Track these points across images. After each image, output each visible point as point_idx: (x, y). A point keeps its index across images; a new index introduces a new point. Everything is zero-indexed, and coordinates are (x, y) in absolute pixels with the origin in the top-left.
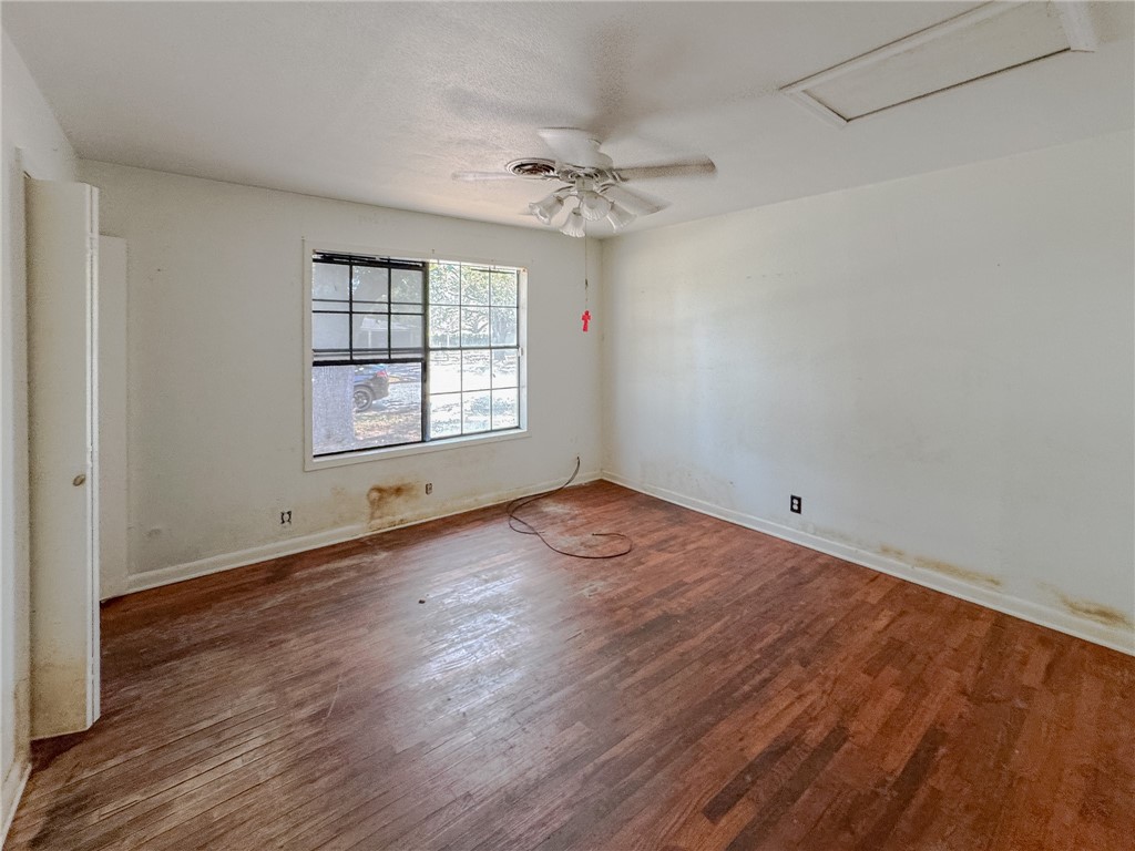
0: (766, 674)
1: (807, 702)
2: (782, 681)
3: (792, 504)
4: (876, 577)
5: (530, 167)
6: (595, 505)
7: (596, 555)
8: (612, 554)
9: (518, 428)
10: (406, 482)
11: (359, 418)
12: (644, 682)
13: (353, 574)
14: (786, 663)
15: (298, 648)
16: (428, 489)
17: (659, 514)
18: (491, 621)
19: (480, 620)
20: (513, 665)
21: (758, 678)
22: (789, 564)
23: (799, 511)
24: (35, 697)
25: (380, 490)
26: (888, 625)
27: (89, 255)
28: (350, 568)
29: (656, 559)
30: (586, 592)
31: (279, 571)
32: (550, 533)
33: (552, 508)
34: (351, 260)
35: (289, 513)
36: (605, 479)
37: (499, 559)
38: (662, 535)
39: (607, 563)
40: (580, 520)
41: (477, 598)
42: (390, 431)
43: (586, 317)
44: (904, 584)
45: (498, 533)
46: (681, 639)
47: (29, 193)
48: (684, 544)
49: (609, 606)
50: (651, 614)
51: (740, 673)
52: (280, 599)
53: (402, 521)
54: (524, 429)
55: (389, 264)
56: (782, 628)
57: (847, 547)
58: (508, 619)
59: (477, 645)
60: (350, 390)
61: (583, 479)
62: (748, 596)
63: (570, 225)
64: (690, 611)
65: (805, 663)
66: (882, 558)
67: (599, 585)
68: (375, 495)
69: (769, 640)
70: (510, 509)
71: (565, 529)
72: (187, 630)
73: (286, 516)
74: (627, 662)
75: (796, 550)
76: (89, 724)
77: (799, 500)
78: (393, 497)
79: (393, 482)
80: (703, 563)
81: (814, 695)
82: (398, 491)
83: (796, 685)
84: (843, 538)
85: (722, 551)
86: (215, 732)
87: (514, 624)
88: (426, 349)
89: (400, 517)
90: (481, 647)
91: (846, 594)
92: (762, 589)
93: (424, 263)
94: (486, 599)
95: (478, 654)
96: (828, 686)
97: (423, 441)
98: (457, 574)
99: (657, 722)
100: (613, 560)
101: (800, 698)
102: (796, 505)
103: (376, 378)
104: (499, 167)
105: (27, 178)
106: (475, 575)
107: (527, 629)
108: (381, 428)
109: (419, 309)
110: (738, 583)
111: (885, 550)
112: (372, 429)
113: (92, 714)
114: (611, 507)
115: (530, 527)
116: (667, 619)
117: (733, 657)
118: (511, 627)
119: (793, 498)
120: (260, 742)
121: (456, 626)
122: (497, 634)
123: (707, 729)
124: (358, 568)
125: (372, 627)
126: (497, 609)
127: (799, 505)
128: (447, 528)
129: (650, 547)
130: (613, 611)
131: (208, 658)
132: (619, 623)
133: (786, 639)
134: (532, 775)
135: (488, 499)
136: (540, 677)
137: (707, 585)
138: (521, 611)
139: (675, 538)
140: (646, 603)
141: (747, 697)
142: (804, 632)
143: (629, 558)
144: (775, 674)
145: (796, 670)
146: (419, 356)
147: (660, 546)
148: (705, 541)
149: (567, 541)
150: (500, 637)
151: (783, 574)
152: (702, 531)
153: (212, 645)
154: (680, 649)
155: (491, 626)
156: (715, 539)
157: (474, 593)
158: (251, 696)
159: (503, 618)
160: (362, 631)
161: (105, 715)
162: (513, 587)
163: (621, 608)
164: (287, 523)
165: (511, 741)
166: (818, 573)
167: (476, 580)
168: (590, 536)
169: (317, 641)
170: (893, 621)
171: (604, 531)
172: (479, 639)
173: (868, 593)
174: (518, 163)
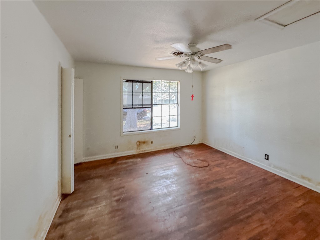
0: (250, 214)
1: (265, 227)
2: (255, 218)
3: (265, 157)
4: (299, 187)
5: (177, 53)
6: (199, 151)
7: (198, 166)
8: (202, 166)
9: (177, 127)
10: (146, 140)
11: (139, 122)
12: (208, 208)
13: (131, 164)
14: (258, 211)
15: (116, 181)
16: (152, 142)
17: (219, 155)
18: (164, 182)
19: (161, 181)
20: (169, 196)
21: (247, 215)
22: (263, 177)
23: (268, 159)
24: (62, 183)
25: (140, 142)
26: (302, 206)
27: (72, 85)
28: (131, 162)
29: (216, 169)
30: (193, 177)
31: (114, 161)
32: (185, 158)
33: (187, 151)
34: (133, 81)
35: (117, 146)
36: (203, 143)
37: (169, 164)
38: (219, 162)
39: (200, 169)
40: (194, 155)
41: (162, 175)
42: (146, 125)
43: (193, 96)
44: (310, 191)
45: (170, 156)
46: (221, 196)
47: (62, 71)
48: (226, 166)
49: (200, 182)
50: (212, 187)
51: (240, 212)
52: (114, 168)
53: (145, 151)
54: (179, 127)
55: (142, 82)
56: (257, 199)
57: (286, 174)
58: (170, 182)
59: (160, 188)
60: (136, 114)
61: (196, 142)
62: (246, 186)
63: (188, 69)
64: (225, 188)
65: (265, 212)
66: (301, 180)
67: (197, 175)
68: (138, 143)
69: (253, 202)
70: (174, 150)
71: (189, 157)
72: (93, 173)
73: (117, 147)
74: (203, 201)
75: (266, 172)
76: (71, 192)
77: (268, 156)
78: (143, 144)
79: (142, 140)
80: (231, 173)
81: (267, 225)
82: (144, 142)
83: (261, 220)
84: (285, 170)
85: (239, 170)
86: (96, 199)
87: (171, 183)
88: (152, 105)
89: (144, 150)
90: (161, 189)
91: (284, 191)
92: (251, 184)
93: (151, 81)
94: (164, 175)
95: (160, 191)
96: (274, 223)
97: (151, 129)
98: (157, 167)
99: (210, 222)
100: (202, 168)
101: (262, 225)
102: (267, 157)
103: (144, 111)
104: (169, 54)
105: (62, 68)
106: (162, 168)
107: (174, 186)
108: (143, 124)
109: (150, 94)
110: (243, 181)
111: (303, 178)
112: (141, 124)
113: (72, 190)
114: (204, 151)
115: (179, 156)
116: (217, 189)
117: (238, 206)
118: (170, 184)
119: (266, 155)
120: (104, 204)
121: (155, 182)
122: (166, 186)
123: (226, 228)
124: (133, 162)
125: (134, 179)
126: (167, 178)
127: (268, 157)
128: (157, 154)
129: (215, 165)
130: (200, 184)
131: (97, 181)
132: (202, 188)
133: (259, 203)
134: (170, 229)
135: (168, 147)
136: (176, 201)
137: (232, 180)
138: (173, 180)
139: (223, 163)
140: (211, 183)
141: (242, 221)
142: (266, 202)
143: (208, 168)
144: (253, 215)
145: (261, 215)
146: (150, 106)
147: (218, 166)
148: (233, 166)
149: (189, 161)
150: (167, 187)
151: (261, 180)
152: (232, 162)
153: (98, 177)
154: (221, 199)
155: (164, 183)
156: (236, 165)
157: (161, 173)
158: (104, 192)
159: (168, 181)
160: (131, 179)
161: (75, 190)
162: (172, 172)
163: (203, 183)
164: (117, 149)
165: (166, 218)
166: (273, 182)
167: (162, 169)
168: (196, 160)
169: (121, 180)
170: (304, 205)
171: (201, 159)
172: (161, 187)
173: (294, 192)
174: (174, 52)
